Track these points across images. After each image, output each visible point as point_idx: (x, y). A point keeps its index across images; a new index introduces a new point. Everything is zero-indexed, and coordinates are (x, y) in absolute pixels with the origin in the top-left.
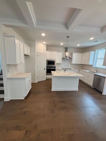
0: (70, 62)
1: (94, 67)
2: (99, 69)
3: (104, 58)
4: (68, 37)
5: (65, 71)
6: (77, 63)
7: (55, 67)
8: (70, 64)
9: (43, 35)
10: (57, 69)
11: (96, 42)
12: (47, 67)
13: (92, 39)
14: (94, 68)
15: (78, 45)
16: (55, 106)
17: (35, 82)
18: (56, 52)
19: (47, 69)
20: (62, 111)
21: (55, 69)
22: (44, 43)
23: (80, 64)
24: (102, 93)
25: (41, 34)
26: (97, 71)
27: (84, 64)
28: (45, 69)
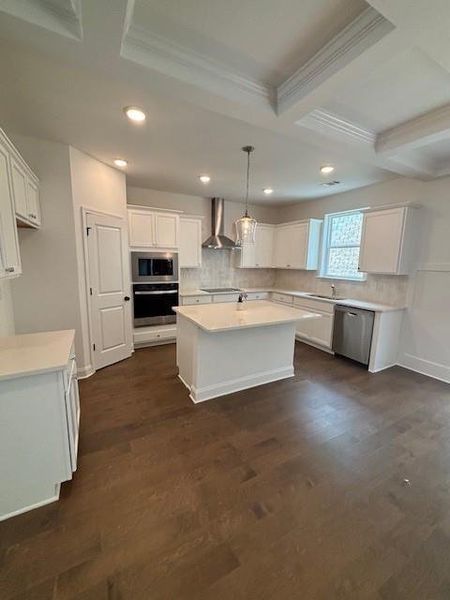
0: (232, 261)
1: (321, 276)
2: (342, 285)
3: (359, 243)
4: (248, 149)
5: (240, 300)
6: (260, 266)
7: (176, 286)
8: (232, 269)
9: (136, 116)
10: (184, 294)
11: (330, 184)
12: (136, 288)
13: (327, 170)
14: (324, 279)
15: (268, 192)
16: (251, 474)
17: (84, 373)
18: (177, 216)
19: (137, 299)
20: (293, 488)
21: (177, 294)
22: (121, 164)
23: (268, 270)
24: (366, 367)
25: (126, 109)
26: (334, 294)
27: (283, 266)
28: (127, 299)
